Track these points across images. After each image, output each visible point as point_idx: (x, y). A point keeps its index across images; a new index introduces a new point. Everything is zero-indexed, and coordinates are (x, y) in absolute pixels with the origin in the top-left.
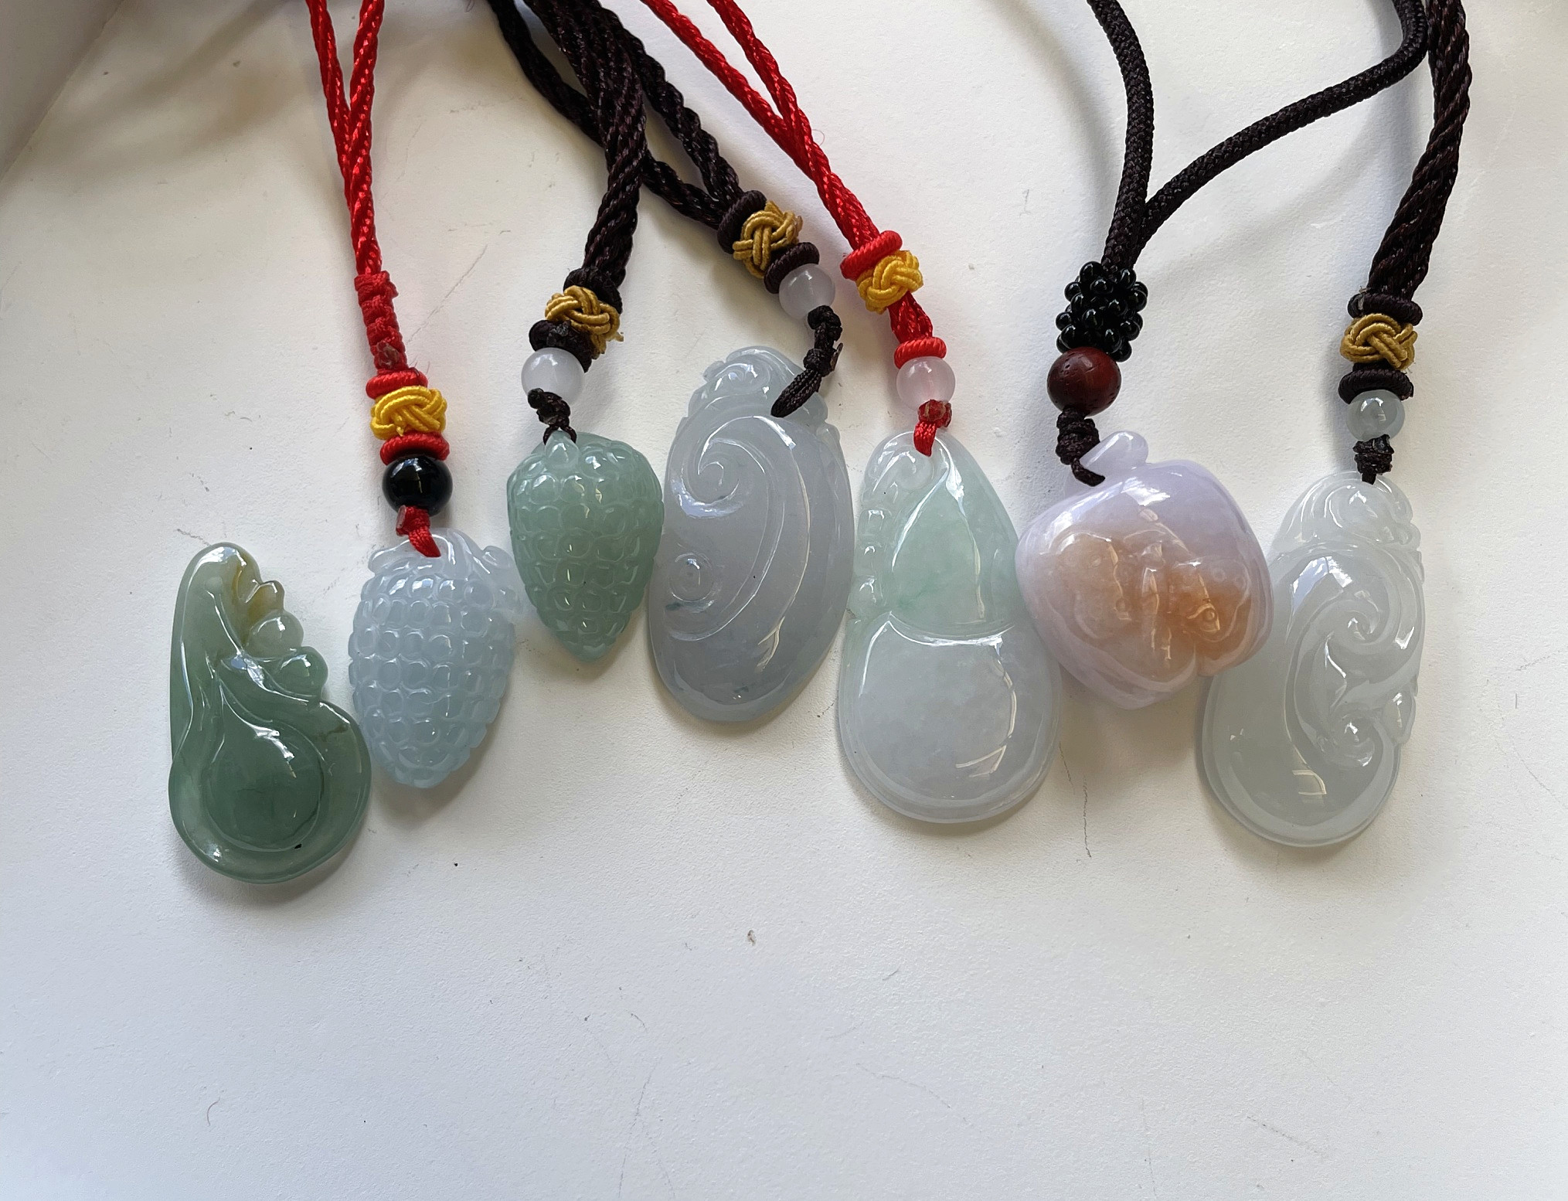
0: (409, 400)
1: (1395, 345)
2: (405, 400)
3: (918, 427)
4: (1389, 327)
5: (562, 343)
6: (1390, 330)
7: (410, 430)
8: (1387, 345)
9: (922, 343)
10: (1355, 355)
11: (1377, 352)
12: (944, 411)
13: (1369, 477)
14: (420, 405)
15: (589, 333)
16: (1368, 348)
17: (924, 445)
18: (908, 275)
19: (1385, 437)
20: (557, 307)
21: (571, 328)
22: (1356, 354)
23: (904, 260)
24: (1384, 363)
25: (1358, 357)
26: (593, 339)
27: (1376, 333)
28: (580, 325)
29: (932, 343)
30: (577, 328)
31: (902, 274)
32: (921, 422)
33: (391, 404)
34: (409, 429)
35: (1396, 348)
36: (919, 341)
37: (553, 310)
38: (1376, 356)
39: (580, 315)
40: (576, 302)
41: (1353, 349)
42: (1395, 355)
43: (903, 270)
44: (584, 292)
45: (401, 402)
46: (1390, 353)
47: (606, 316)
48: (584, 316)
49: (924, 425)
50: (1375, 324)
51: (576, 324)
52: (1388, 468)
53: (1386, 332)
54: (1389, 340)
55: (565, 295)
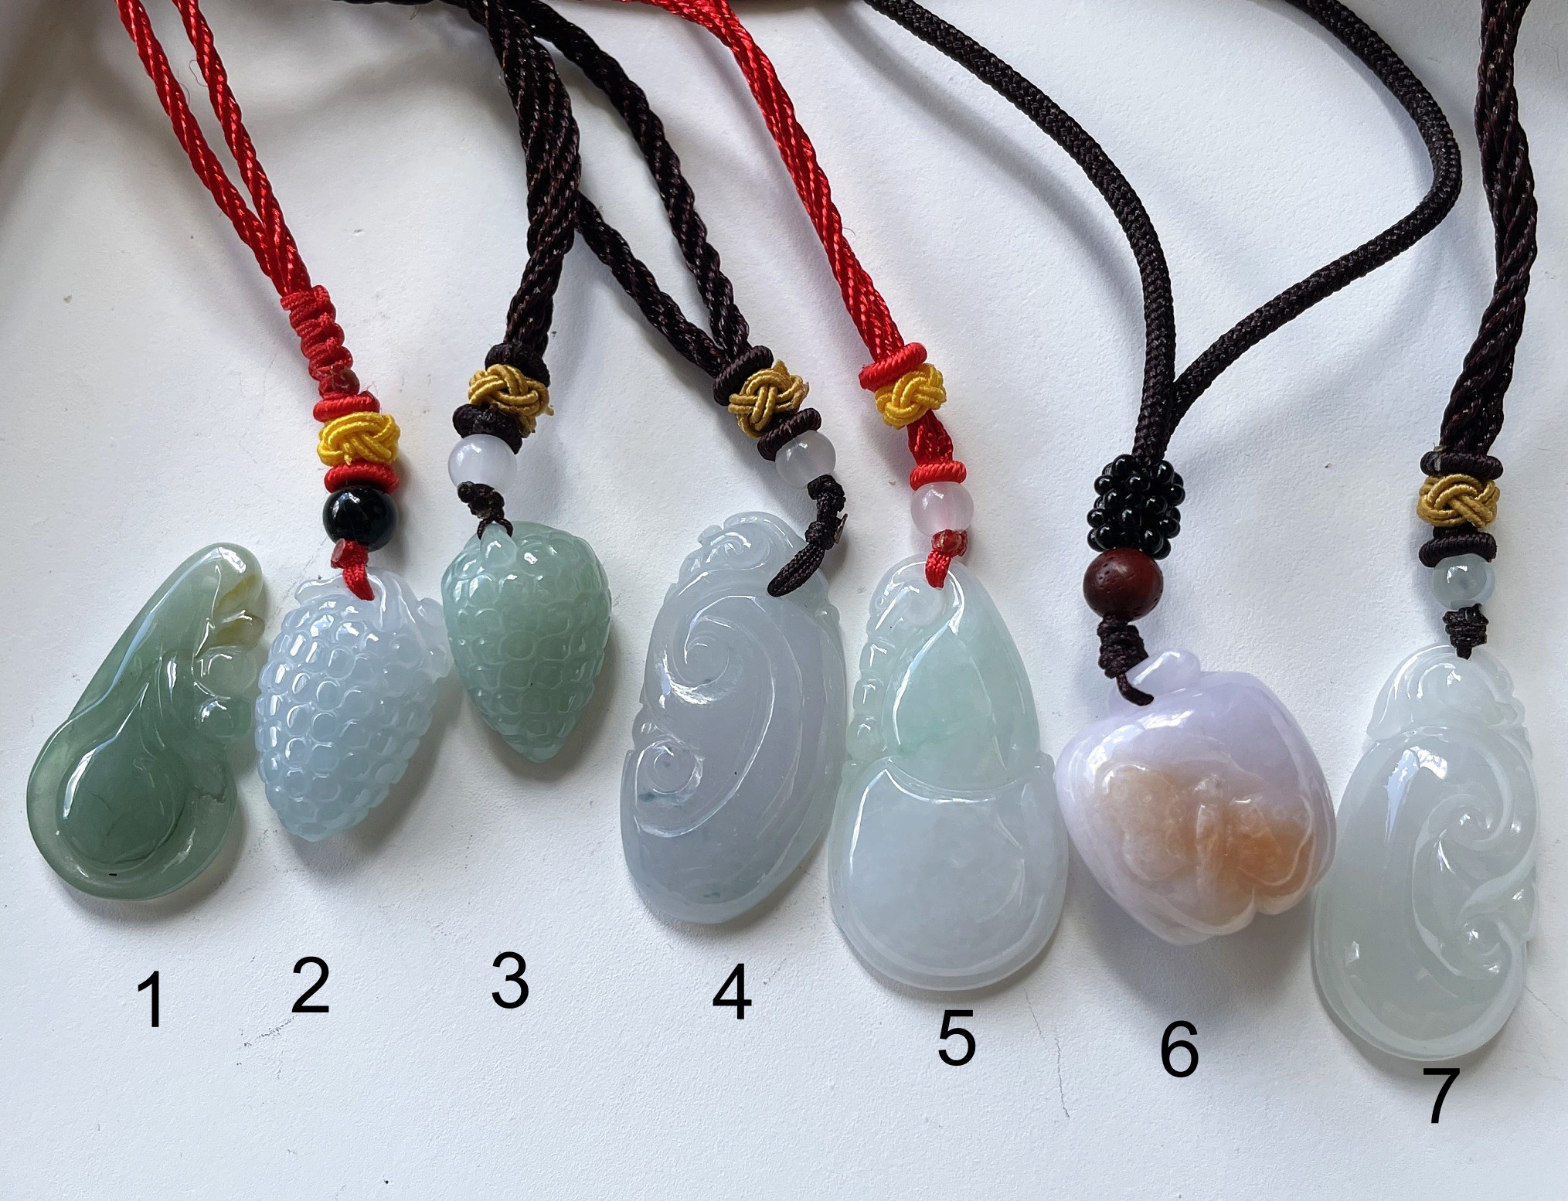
0: (360, 427)
1: (1479, 507)
2: (355, 427)
3: (931, 556)
4: (1471, 488)
5: (490, 429)
6: (1472, 491)
7: (358, 460)
8: (1471, 508)
9: (941, 467)
10: (1435, 519)
11: (1459, 515)
12: (959, 542)
13: (1464, 652)
14: (371, 433)
15: (518, 415)
16: (1450, 512)
17: (936, 577)
18: (930, 395)
19: (1477, 607)
20: (481, 390)
21: (497, 410)
22: (1437, 518)
23: (927, 376)
24: (1467, 528)
25: (1439, 522)
26: (523, 419)
27: (1457, 496)
28: (508, 408)
29: (952, 468)
30: (503, 410)
31: (924, 393)
32: (934, 552)
33: (340, 429)
34: (357, 457)
35: (1481, 511)
36: (936, 465)
37: (477, 392)
38: (1457, 520)
39: (506, 396)
40: (501, 382)
41: (1433, 514)
42: (1481, 518)
43: (925, 388)
44: (509, 372)
45: (351, 429)
46: (1475, 516)
47: (534, 394)
48: (511, 397)
49: (937, 556)
50: (1455, 487)
51: (503, 406)
52: (1483, 640)
53: (1469, 494)
54: (1472, 503)
55: (489, 374)
